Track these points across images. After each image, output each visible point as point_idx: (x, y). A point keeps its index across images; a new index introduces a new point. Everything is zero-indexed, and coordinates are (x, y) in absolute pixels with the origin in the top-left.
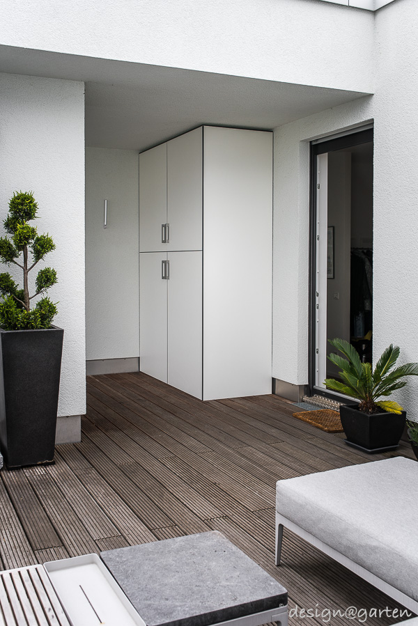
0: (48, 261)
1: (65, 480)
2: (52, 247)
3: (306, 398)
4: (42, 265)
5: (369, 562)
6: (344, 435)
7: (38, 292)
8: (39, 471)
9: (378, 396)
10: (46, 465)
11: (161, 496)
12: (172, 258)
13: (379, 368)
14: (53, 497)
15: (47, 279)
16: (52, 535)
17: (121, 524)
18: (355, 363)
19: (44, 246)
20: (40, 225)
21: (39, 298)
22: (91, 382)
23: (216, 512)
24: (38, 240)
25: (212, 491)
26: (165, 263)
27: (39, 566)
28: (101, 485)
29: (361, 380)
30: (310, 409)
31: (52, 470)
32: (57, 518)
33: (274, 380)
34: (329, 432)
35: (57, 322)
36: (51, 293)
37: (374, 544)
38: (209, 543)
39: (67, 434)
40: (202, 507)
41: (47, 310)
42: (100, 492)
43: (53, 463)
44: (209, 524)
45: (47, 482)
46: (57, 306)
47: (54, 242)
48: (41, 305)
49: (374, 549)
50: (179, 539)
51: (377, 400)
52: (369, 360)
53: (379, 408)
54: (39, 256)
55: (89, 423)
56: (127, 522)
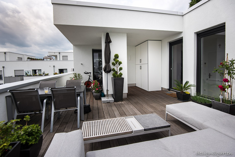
0: (121, 66)
1: (125, 104)
2: (122, 63)
3: (168, 91)
4: (120, 66)
5: (186, 121)
6: (177, 98)
7: (119, 71)
8: (120, 102)
9: (184, 90)
10: (121, 101)
11: (142, 107)
12: (142, 65)
13: (185, 85)
14: (123, 107)
15: (121, 69)
16: (124, 113)
17: (136, 112)
18: (179, 84)
19: (120, 63)
20: (119, 59)
21: (120, 72)
22: (128, 87)
23: (153, 111)
24: (119, 62)
25: (152, 107)
26: (141, 66)
27: (123, 117)
28: (132, 105)
29: (181, 87)
30: (169, 93)
31: (122, 102)
32: (124, 110)
33: (162, 88)
34: (174, 97)
35: (122, 76)
36: (121, 71)
37: (188, 117)
38: (154, 115)
39: (125, 96)
40: (150, 109)
41: (121, 74)
42: (132, 107)
43: (122, 101)
44: (152, 113)
45: (122, 104)
46: (123, 74)
47: (122, 62)
48: (120, 73)
49: (187, 118)
50: (148, 114)
51: (184, 91)
52: (182, 84)
53: (185, 93)
54: (119, 65)
55: (128, 94)
56: (137, 111)
